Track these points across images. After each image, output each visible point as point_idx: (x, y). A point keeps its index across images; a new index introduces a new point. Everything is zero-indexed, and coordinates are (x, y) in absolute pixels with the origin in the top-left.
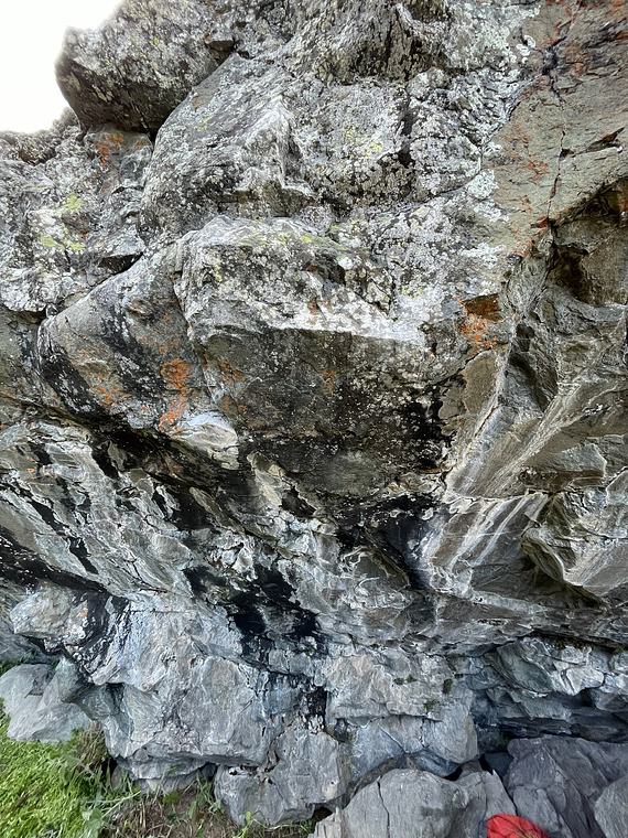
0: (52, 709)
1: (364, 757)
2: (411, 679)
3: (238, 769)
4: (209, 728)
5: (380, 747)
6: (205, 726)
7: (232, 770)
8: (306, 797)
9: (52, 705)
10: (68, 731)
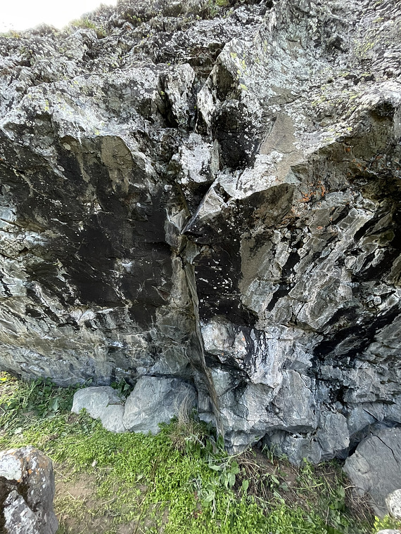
0: (144, 411)
1: (355, 425)
2: (389, 381)
3: (298, 435)
4: (292, 411)
5: (363, 419)
6: (290, 410)
7: (295, 435)
8: (335, 447)
9: (144, 408)
10: (155, 424)
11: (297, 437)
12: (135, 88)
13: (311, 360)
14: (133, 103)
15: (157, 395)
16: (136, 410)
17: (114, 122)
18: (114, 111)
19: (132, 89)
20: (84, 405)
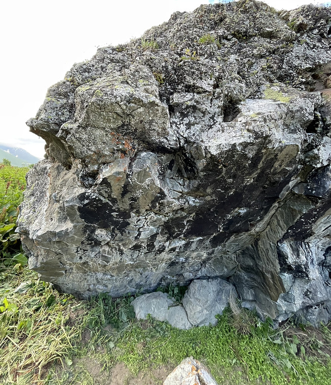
0: (205, 309)
3: (316, 306)
9: (205, 306)
10: (213, 317)
11: (315, 308)
12: (302, 112)
13: (324, 255)
14: (299, 121)
15: (212, 294)
16: (199, 308)
17: (286, 132)
18: (286, 125)
19: (300, 113)
20: (147, 311)
